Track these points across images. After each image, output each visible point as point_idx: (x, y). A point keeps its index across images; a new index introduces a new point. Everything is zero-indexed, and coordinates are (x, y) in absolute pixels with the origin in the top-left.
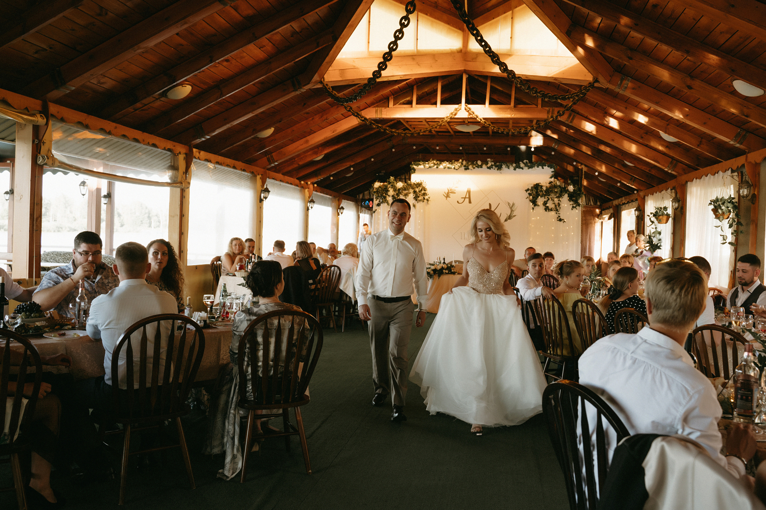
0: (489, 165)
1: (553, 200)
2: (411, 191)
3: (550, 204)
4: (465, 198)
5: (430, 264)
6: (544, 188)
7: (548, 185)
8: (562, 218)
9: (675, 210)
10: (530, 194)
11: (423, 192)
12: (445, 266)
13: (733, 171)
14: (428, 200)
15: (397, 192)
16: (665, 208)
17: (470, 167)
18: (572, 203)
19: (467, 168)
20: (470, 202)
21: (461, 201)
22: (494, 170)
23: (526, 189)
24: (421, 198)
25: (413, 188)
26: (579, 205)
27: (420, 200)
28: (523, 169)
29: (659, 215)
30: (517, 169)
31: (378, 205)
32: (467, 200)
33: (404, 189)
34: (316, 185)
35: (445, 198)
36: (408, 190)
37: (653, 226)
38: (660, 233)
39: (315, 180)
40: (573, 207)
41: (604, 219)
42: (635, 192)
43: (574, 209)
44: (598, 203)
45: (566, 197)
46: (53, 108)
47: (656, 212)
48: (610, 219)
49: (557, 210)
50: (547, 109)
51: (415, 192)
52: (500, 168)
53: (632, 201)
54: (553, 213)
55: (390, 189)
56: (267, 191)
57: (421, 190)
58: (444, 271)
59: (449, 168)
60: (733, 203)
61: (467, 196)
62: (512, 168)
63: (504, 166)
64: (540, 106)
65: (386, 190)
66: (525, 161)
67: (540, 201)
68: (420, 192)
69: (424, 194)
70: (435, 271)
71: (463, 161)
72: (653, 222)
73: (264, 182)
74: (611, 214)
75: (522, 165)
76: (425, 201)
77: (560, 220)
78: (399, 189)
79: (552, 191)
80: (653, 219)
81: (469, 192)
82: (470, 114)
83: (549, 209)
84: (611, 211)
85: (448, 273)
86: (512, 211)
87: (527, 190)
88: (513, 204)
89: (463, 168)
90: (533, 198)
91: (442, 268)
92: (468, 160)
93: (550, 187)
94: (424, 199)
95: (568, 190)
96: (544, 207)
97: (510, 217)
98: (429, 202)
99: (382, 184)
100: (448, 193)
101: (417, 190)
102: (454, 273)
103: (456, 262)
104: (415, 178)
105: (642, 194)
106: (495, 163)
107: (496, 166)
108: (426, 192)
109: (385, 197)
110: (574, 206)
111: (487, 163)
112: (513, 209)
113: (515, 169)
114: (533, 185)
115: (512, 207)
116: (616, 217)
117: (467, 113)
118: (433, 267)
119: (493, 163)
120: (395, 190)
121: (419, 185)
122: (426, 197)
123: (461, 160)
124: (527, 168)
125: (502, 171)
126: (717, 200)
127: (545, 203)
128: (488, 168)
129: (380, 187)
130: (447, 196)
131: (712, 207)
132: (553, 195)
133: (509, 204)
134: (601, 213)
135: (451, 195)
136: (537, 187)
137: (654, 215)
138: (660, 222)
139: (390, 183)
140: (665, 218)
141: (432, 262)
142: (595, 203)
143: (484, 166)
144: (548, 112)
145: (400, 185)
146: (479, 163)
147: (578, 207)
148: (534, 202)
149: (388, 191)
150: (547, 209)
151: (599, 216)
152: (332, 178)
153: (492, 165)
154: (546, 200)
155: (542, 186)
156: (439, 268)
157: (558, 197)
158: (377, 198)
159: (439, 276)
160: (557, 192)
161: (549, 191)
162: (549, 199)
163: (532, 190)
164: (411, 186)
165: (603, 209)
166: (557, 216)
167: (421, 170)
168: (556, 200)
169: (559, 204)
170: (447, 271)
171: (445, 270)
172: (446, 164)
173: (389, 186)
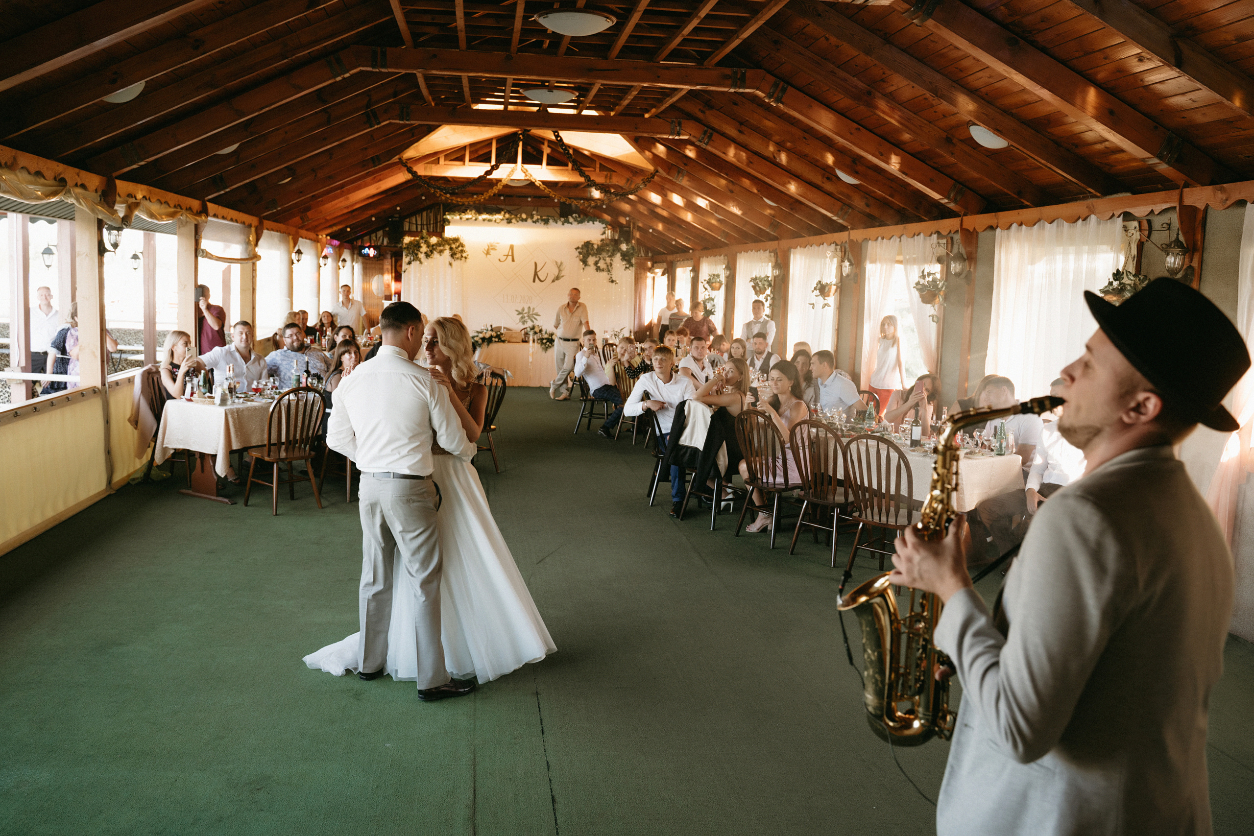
0: (535, 218)
1: (605, 260)
2: (447, 247)
3: (601, 264)
4: (507, 256)
5: (477, 332)
6: (595, 247)
7: (599, 243)
8: (614, 279)
9: (727, 277)
10: (580, 253)
11: (460, 248)
12: (494, 334)
13: (770, 252)
14: (466, 258)
15: (431, 248)
16: (718, 276)
17: (513, 221)
18: (624, 263)
19: (509, 221)
20: (513, 260)
21: (503, 258)
22: (541, 225)
23: (576, 247)
24: (458, 255)
25: (449, 244)
26: (631, 265)
27: (458, 258)
28: (571, 223)
29: (712, 283)
30: (566, 224)
31: (409, 263)
32: (510, 258)
33: (438, 244)
34: (329, 238)
35: (485, 255)
36: (444, 246)
37: (707, 293)
38: (713, 300)
39: (329, 231)
40: (626, 268)
41: (656, 273)
42: (691, 251)
43: (627, 270)
44: (650, 255)
45: (618, 256)
46: (210, 205)
47: (710, 279)
48: (663, 274)
49: (609, 271)
50: (605, 173)
51: (451, 249)
52: (546, 222)
53: (688, 260)
54: (605, 274)
55: (422, 245)
56: (299, 252)
57: (459, 246)
58: (493, 339)
59: (490, 220)
60: (768, 281)
61: (510, 254)
62: (560, 223)
63: (551, 221)
64: (598, 170)
65: (417, 246)
66: (574, 215)
67: (591, 260)
68: (457, 248)
69: (462, 251)
70: (483, 339)
71: (505, 213)
72: (706, 289)
73: (295, 244)
74: (665, 269)
75: (571, 220)
76: (463, 259)
77: (612, 281)
78: (433, 246)
79: (603, 250)
80: (707, 286)
81: (512, 247)
82: (526, 176)
83: (600, 270)
84: (665, 265)
85: (498, 342)
86: (560, 271)
87: (577, 249)
88: (561, 263)
89: (505, 221)
90: (584, 257)
91: (491, 337)
92: (509, 212)
93: (602, 245)
94: (462, 257)
95: (620, 249)
96: (595, 267)
97: (557, 278)
98: (467, 260)
99: (413, 238)
100: (488, 250)
101: (454, 246)
102: (504, 341)
103: (504, 328)
104: (450, 232)
105: (697, 253)
106: (541, 217)
107: (542, 220)
108: (465, 249)
109: (417, 254)
110: (628, 266)
111: (532, 218)
112: (562, 268)
113: (563, 224)
114: (583, 243)
115: (560, 267)
116: (670, 272)
117: (524, 174)
118: (481, 336)
119: (539, 217)
120: (428, 247)
121: (456, 240)
122: (464, 255)
123: (503, 213)
124: (576, 223)
125: (549, 226)
126: (756, 278)
127: (596, 263)
128: (533, 222)
129: (411, 242)
130: (488, 253)
131: (752, 284)
132: (604, 254)
133: (556, 262)
134: (653, 266)
135: (492, 252)
136: (588, 245)
137: (708, 283)
138: (713, 289)
139: (422, 238)
140: (718, 285)
141: (479, 330)
142: (646, 254)
143: (529, 220)
144: (606, 177)
145: (434, 240)
146: (524, 216)
147: (631, 268)
148: (585, 262)
149: (420, 247)
150: (598, 269)
151: (650, 270)
152: (349, 230)
153: (538, 219)
154: (597, 259)
155: (593, 244)
156: (487, 336)
157: (610, 256)
158: (407, 256)
159: (488, 345)
160: (608, 251)
161: (600, 250)
162: (600, 259)
163: (582, 248)
164: (448, 242)
165: (655, 262)
166: (609, 277)
167: (456, 222)
168: (608, 260)
169: (611, 264)
170: (497, 340)
171: (495, 337)
172: (485, 216)
173: (421, 241)
